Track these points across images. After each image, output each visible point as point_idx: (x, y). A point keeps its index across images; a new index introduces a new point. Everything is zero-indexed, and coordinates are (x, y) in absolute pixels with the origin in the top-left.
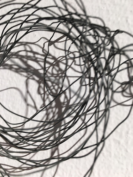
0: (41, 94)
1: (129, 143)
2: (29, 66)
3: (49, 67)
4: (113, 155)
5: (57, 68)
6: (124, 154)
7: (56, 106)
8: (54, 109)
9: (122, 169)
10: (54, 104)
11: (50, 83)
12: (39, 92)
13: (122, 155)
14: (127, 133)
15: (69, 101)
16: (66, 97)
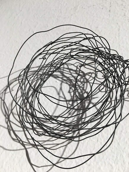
6: (116, 146)
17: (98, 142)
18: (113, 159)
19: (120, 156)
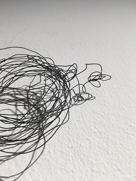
0: (27, 109)
1: (85, 119)
2: (17, 98)
3: (30, 97)
4: (78, 127)
5: (36, 96)
6: (84, 126)
7: (38, 113)
8: (37, 114)
9: (86, 133)
10: (36, 112)
11: (32, 103)
12: (25, 108)
13: (83, 126)
14: (82, 115)
15: (45, 109)
16: (44, 107)
17: (70, 129)
18: (87, 135)
19: (90, 130)
